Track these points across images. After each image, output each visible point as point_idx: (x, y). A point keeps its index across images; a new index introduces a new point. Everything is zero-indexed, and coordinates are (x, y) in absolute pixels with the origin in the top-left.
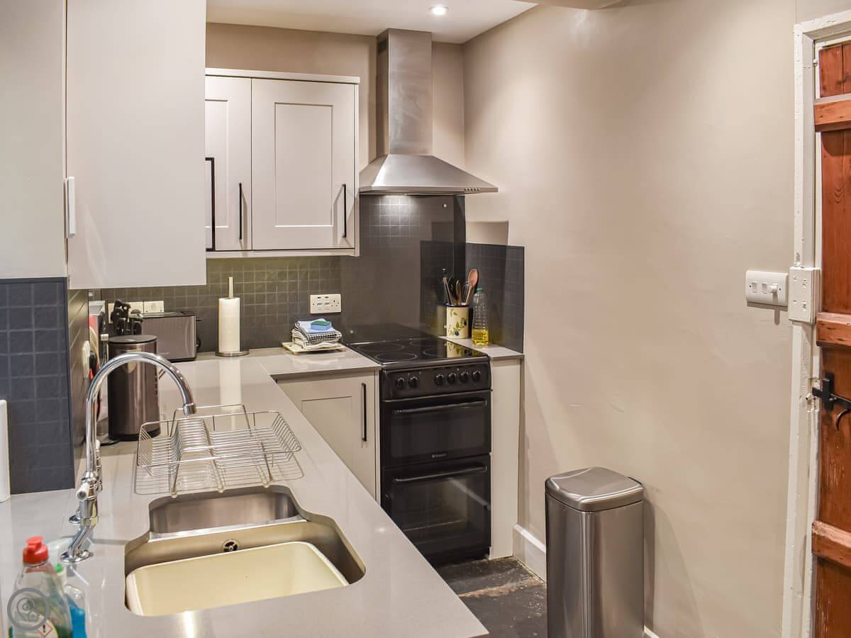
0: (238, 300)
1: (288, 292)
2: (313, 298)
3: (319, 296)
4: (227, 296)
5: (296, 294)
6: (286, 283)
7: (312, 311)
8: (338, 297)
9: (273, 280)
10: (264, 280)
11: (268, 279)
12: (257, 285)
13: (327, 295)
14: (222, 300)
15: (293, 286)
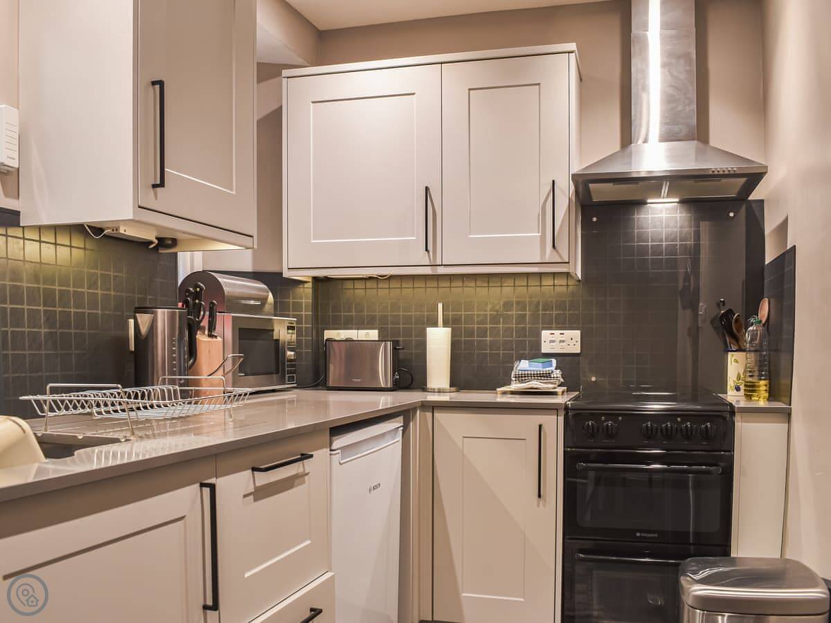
0: (449, 330)
1: (514, 326)
2: (545, 334)
3: (553, 332)
4: (435, 324)
5: (524, 329)
6: (512, 315)
7: (544, 350)
8: (576, 334)
9: (497, 311)
10: (486, 311)
11: (491, 310)
12: (478, 315)
13: (562, 332)
14: (429, 329)
15: (521, 318)
